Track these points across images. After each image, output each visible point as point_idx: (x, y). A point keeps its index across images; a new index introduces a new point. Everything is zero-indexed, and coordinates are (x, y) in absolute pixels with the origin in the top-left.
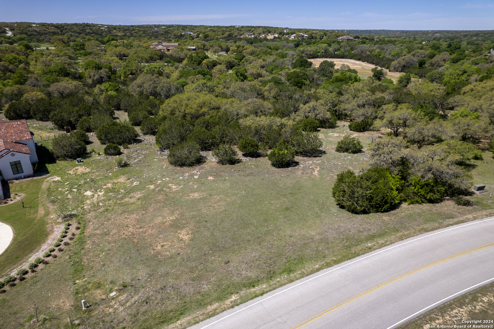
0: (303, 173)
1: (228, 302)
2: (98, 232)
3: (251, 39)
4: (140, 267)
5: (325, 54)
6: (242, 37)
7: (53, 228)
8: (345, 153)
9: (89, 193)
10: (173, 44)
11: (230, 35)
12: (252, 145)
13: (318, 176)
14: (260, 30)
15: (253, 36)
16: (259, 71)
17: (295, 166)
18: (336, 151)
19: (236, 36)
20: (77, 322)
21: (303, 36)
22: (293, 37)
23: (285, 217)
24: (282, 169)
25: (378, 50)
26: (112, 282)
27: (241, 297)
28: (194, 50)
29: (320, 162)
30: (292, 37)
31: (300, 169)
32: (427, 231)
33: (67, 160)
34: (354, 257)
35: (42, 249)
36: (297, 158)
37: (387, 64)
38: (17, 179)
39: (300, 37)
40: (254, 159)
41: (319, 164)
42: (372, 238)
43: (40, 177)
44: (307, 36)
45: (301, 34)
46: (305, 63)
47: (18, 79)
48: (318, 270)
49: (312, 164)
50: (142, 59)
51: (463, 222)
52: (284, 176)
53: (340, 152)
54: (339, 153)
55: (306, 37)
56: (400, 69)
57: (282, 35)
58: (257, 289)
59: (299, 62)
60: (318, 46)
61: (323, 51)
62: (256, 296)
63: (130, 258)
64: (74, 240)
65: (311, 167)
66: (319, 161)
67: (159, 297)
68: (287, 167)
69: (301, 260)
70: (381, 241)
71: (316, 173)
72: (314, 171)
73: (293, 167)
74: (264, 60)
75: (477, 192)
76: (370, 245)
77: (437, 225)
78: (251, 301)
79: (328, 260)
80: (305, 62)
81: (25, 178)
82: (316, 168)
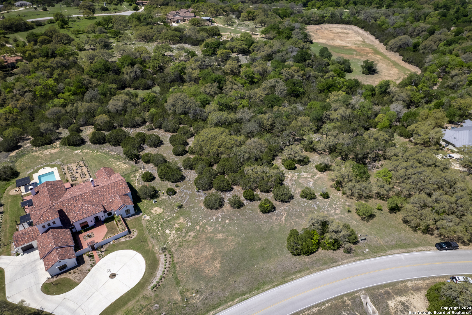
0: (276, 219)
1: (235, 302)
2: (180, 260)
4: (201, 282)
5: (332, 18)
7: (159, 257)
8: (305, 199)
9: (168, 231)
13: (284, 222)
17: (273, 211)
18: (300, 196)
20: (185, 306)
23: (262, 255)
24: (266, 214)
25: (383, 17)
26: (192, 289)
27: (240, 300)
31: (276, 215)
32: (321, 270)
35: (159, 270)
36: (276, 203)
37: (386, 39)
38: (128, 217)
40: (251, 202)
41: (287, 210)
42: (295, 273)
43: (138, 216)
48: (269, 289)
49: (283, 209)
51: (340, 265)
53: (302, 198)
56: (396, 49)
58: (245, 297)
61: (329, 15)
62: (245, 300)
63: (197, 277)
64: (171, 265)
65: (281, 213)
66: (287, 206)
67: (211, 297)
68: (269, 213)
69: (264, 283)
70: (299, 275)
71: (283, 219)
72: (283, 217)
75: (361, 242)
76: (293, 277)
77: (327, 266)
79: (274, 284)
81: (132, 216)
82: (285, 214)
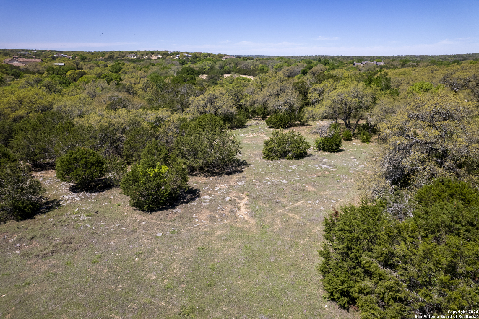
0: (212, 219)
3: (133, 59)
6: (124, 58)
8: (283, 161)
10: (33, 60)
11: (110, 57)
12: (87, 163)
13: (252, 221)
15: (135, 57)
17: (192, 200)
18: (264, 158)
19: (117, 58)
21: (187, 56)
22: (178, 58)
24: (159, 213)
25: (261, 65)
29: (244, 183)
30: (176, 58)
31: (205, 207)
36: (193, 182)
39: (184, 57)
40: (95, 195)
41: (242, 190)
45: (185, 54)
49: (228, 189)
52: (164, 236)
53: (272, 160)
54: (271, 162)
55: (190, 57)
57: (166, 56)
59: (186, 71)
60: (204, 63)
61: (209, 67)
65: (227, 199)
66: (240, 181)
68: (173, 206)
71: (243, 212)
72: (239, 208)
73: (187, 202)
82: (241, 198)
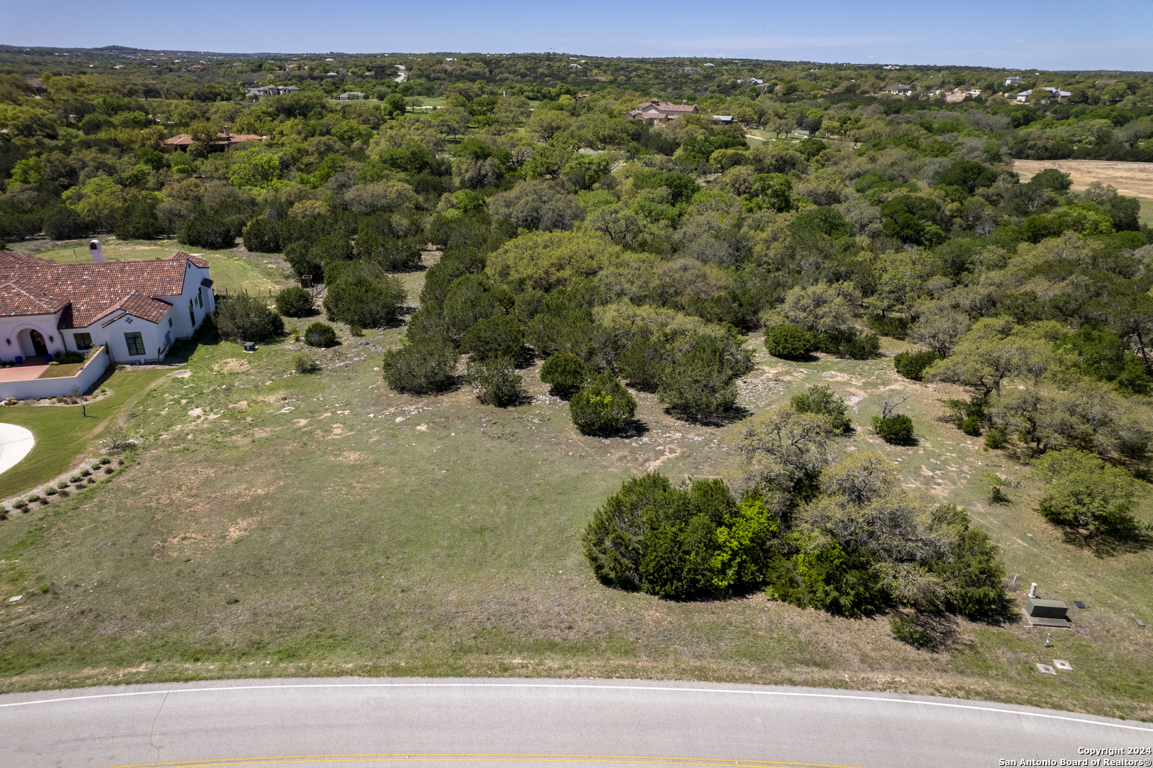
2: (129, 485)
3: (900, 100)
4: (106, 565)
5: (1097, 147)
6: (879, 95)
7: (82, 461)
9: (198, 411)
10: (681, 108)
11: (850, 90)
14: (936, 78)
15: (909, 93)
16: (833, 187)
17: (631, 436)
19: (863, 92)
21: (1054, 96)
22: (1023, 99)
23: (450, 547)
24: (590, 437)
26: (39, 579)
28: (727, 122)
29: (701, 439)
30: (1019, 98)
33: (237, 343)
34: (447, 675)
38: (132, 364)
39: (1043, 98)
43: (167, 367)
44: (1068, 94)
45: (1048, 89)
46: (974, 174)
47: (327, 170)
50: (580, 141)
52: (573, 455)
55: (1063, 97)
57: (991, 92)
60: (1081, 124)
61: (1091, 138)
62: (176, 679)
63: (114, 544)
64: (84, 490)
67: (61, 625)
69: (341, 643)
70: (552, 663)
73: (623, 437)
74: (873, 160)
75: (1030, 621)
76: (516, 661)
77: (753, 670)
78: (157, 685)
79: (386, 661)
80: (975, 171)
81: (147, 363)
